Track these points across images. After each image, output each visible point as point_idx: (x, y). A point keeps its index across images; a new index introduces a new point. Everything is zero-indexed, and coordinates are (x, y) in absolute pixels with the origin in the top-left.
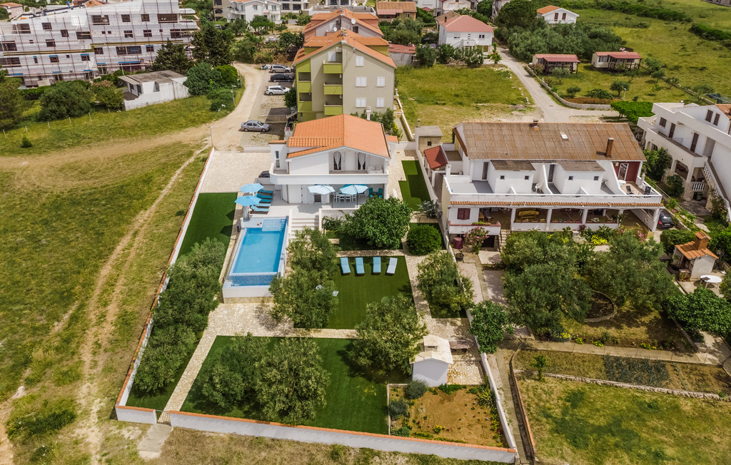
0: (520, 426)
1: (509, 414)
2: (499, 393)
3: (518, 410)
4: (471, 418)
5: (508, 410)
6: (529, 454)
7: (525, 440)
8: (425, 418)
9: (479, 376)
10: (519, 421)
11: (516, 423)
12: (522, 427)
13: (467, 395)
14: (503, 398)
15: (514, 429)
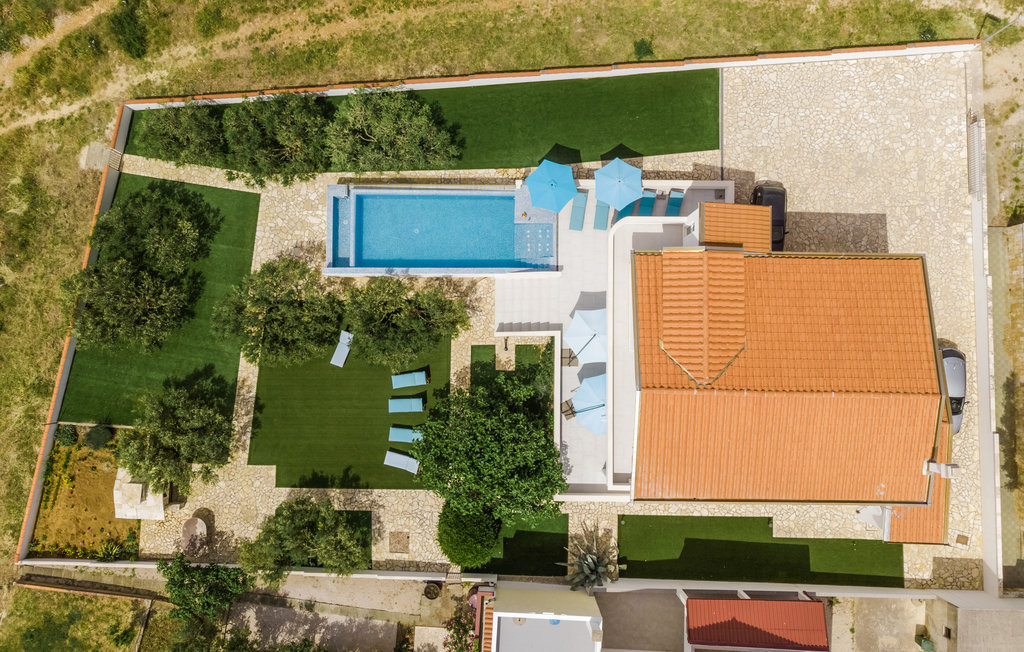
0: (73, 580)
1: (93, 574)
2: (126, 569)
3: (97, 586)
4: (89, 525)
5: (99, 574)
6: (33, 578)
7: (53, 580)
8: (94, 468)
9: (153, 551)
10: (80, 582)
11: (79, 577)
12: (70, 584)
13: (128, 528)
14: (118, 573)
15: (70, 572)
